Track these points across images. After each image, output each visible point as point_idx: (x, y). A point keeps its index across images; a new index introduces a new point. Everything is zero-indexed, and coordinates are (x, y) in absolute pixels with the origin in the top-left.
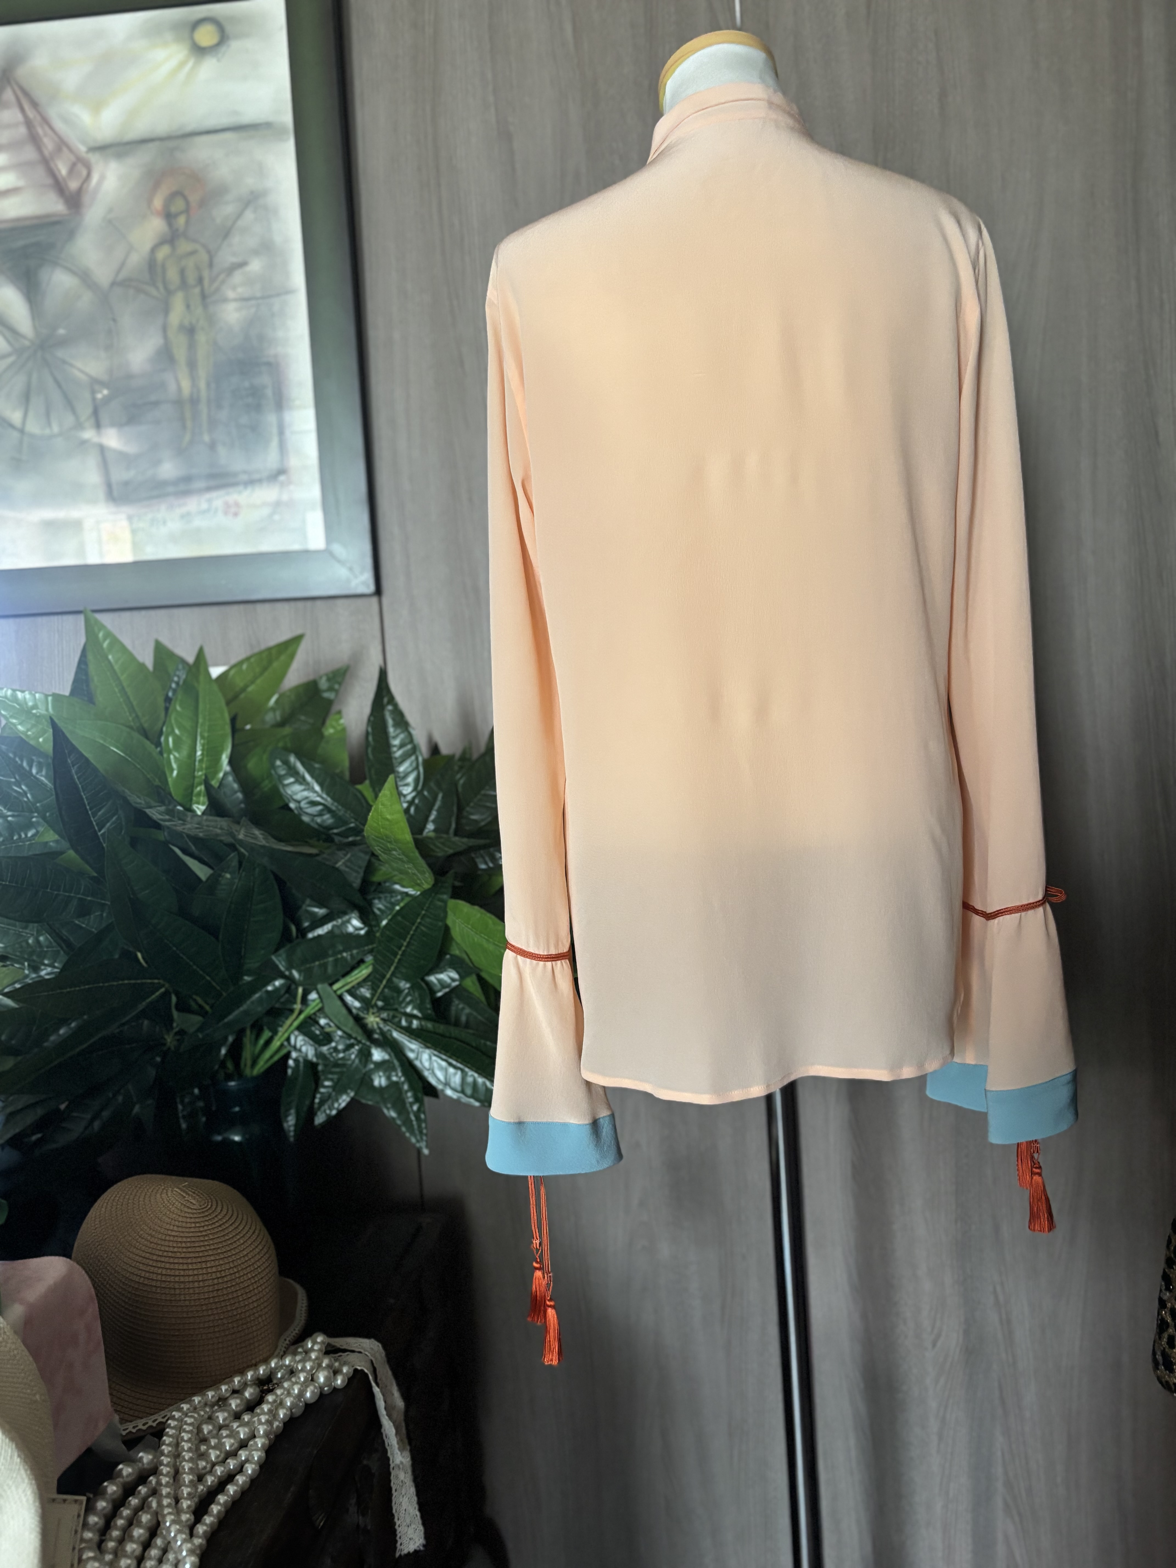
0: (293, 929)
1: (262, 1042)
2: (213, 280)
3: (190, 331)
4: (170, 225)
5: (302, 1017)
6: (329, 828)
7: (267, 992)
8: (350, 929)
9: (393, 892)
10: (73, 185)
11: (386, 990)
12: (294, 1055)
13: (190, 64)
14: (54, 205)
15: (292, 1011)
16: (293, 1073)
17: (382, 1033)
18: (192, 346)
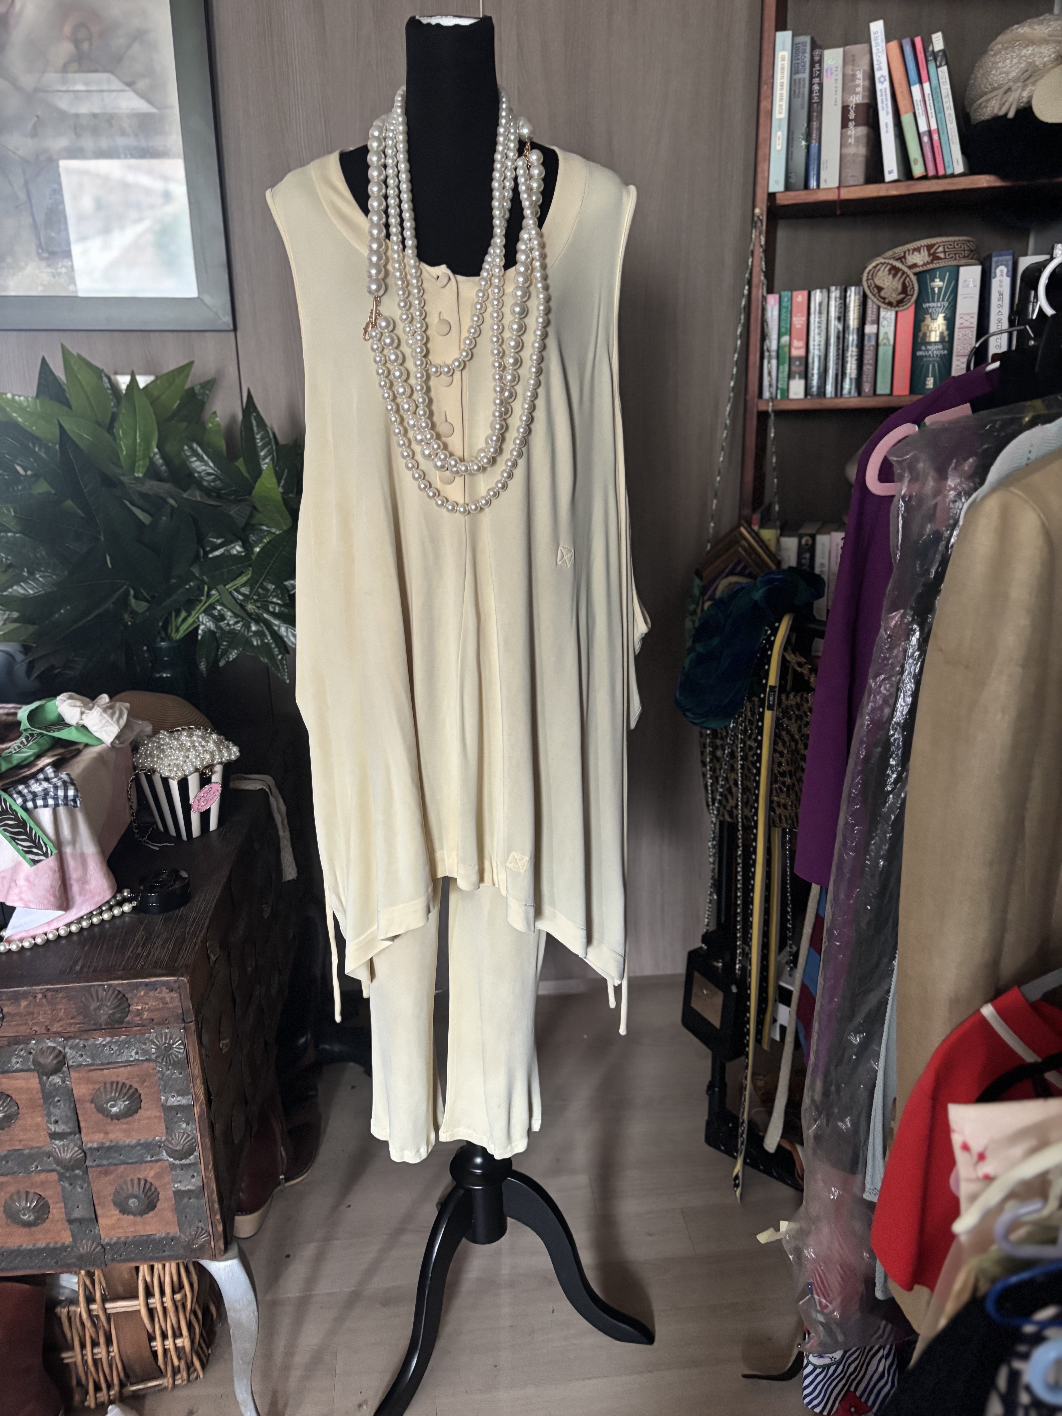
0: (202, 552)
1: (180, 620)
4: (77, 48)
5: (207, 604)
6: (221, 489)
7: (187, 589)
8: (234, 552)
9: (262, 531)
11: (260, 590)
12: (202, 627)
15: (200, 601)
16: (202, 637)
17: (256, 614)
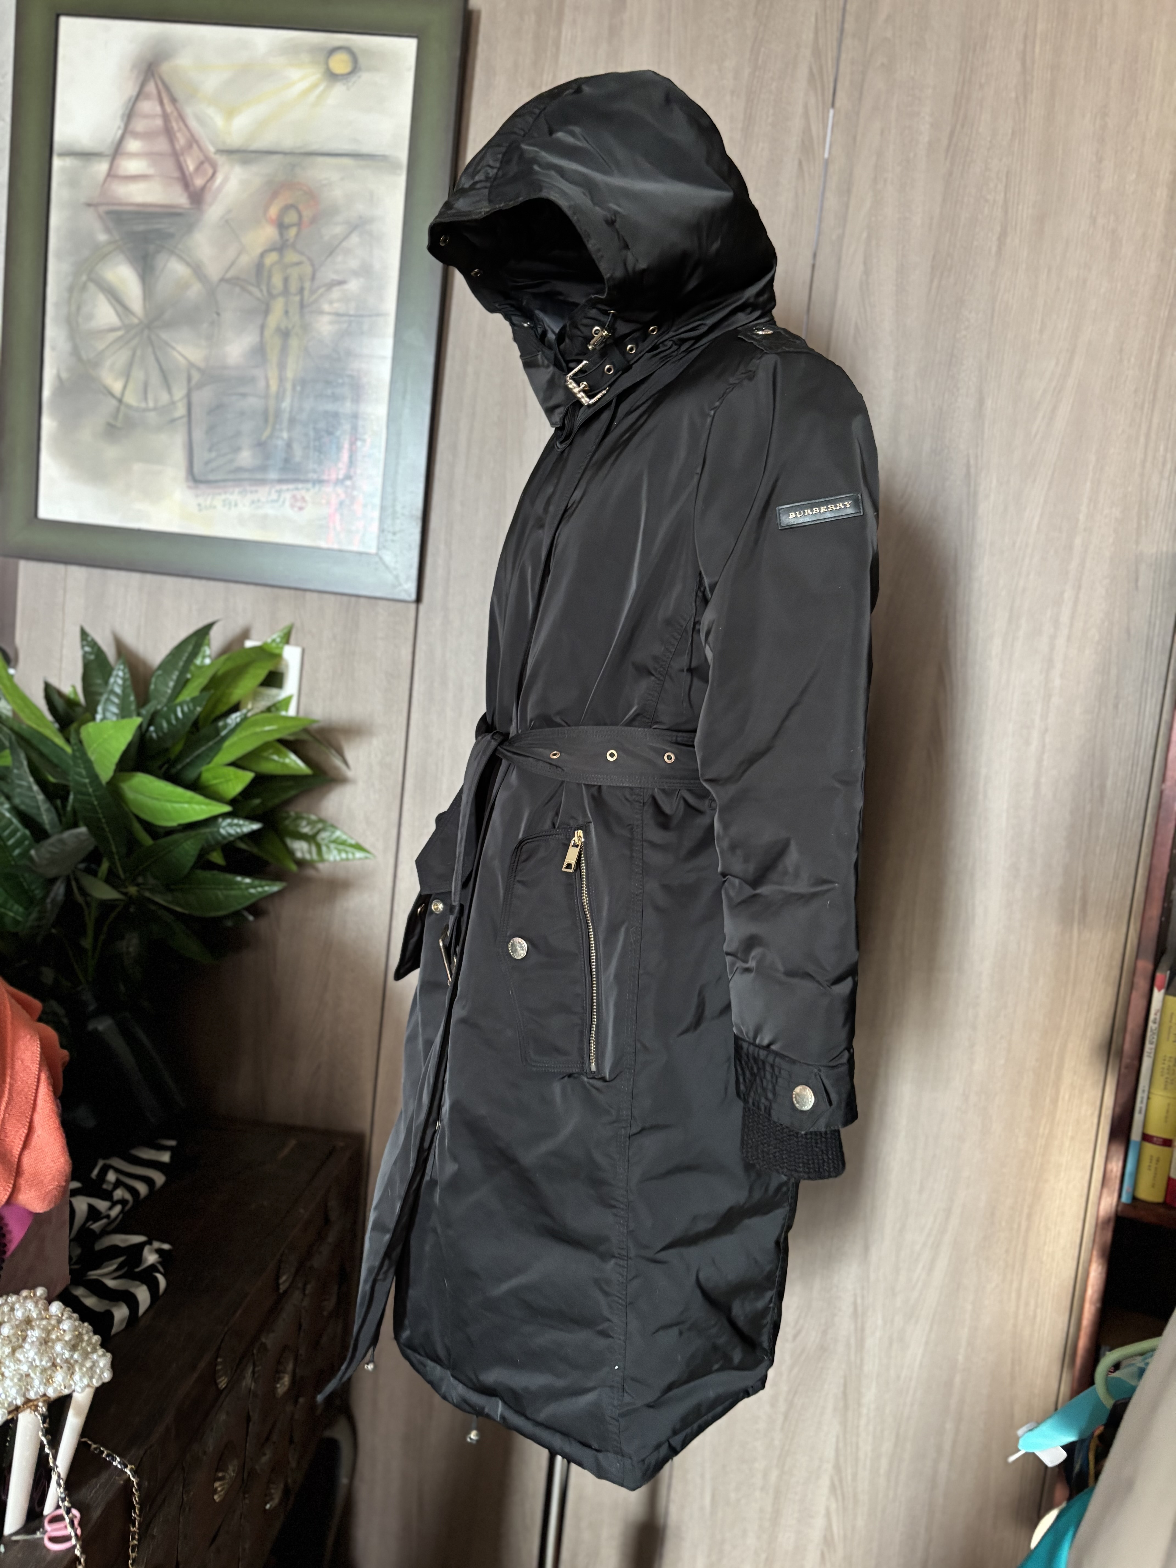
2: (312, 292)
3: (285, 334)
4: (281, 234)
10: (199, 182)
13: (321, 88)
14: (179, 198)
18: (284, 350)
